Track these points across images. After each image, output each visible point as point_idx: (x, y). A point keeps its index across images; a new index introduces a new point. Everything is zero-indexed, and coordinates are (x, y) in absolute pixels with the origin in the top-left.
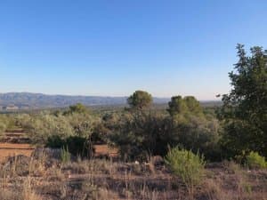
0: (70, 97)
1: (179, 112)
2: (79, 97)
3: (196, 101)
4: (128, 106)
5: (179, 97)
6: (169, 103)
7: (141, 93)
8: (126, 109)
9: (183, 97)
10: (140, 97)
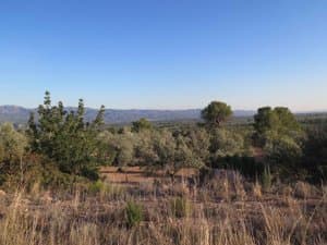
0: (121, 111)
1: (269, 127)
2: (133, 111)
3: (290, 114)
4: (203, 121)
5: (268, 109)
6: (255, 116)
7: (218, 104)
8: (200, 125)
9: (273, 108)
10: (217, 109)
